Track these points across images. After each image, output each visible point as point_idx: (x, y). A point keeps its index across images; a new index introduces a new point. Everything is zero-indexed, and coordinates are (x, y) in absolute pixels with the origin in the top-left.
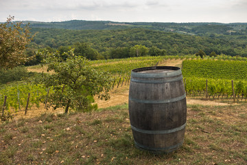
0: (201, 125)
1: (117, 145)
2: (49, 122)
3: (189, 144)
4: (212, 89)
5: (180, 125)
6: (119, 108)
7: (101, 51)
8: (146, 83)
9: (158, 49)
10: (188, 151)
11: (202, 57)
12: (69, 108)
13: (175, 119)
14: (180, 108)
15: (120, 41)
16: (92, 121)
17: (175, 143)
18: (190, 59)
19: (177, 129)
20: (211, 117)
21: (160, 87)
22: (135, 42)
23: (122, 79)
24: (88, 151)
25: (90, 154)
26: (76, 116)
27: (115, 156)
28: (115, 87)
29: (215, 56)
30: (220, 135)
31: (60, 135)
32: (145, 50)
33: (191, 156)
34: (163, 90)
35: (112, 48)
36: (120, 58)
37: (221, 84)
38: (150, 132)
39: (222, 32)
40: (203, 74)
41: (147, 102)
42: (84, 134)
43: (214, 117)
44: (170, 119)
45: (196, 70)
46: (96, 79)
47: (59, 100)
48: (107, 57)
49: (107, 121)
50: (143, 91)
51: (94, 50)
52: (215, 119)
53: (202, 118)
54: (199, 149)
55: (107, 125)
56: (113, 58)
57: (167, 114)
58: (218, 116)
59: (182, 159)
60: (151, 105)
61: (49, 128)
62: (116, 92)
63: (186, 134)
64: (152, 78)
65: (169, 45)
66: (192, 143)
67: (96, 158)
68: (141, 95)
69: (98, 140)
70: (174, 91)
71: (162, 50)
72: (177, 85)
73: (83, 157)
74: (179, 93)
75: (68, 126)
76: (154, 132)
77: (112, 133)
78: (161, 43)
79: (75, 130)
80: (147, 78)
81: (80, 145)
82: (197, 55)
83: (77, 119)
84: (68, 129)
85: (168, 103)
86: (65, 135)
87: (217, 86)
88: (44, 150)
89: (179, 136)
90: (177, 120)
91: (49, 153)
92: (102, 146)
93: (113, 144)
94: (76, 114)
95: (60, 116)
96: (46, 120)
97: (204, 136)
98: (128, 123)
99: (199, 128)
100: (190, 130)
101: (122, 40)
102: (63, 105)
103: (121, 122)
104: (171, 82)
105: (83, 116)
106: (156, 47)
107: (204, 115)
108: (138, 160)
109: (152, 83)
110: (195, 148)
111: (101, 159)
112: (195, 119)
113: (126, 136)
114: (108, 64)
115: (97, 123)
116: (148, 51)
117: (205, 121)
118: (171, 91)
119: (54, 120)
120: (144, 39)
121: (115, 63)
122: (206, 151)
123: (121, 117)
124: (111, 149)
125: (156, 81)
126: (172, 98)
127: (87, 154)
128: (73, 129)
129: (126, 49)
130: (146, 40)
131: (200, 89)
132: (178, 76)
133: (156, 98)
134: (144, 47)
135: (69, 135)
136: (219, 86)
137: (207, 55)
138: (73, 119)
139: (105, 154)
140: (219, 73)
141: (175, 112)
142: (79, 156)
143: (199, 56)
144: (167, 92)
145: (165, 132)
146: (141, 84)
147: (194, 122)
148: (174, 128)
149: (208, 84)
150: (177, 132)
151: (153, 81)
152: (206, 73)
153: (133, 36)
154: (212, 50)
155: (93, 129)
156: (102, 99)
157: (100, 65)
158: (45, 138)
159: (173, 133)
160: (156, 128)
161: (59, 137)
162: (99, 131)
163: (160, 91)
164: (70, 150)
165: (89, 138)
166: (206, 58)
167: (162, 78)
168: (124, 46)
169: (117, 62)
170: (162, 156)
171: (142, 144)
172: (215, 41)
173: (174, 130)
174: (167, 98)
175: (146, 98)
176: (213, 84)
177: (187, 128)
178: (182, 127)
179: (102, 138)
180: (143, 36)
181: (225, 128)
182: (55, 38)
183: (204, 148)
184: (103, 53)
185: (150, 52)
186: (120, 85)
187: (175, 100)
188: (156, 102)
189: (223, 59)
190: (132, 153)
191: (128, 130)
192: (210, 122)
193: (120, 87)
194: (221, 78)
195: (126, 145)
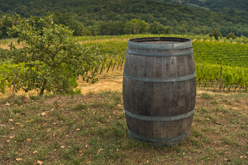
0: (212, 115)
1: (106, 134)
2: (19, 104)
3: (196, 136)
4: (227, 78)
5: (186, 112)
6: (109, 92)
7: (88, 25)
8: (147, 56)
9: (162, 25)
10: (195, 144)
11: (217, 39)
12: (45, 90)
13: (181, 103)
14: (188, 89)
15: (113, 13)
16: (74, 106)
17: (180, 134)
18: (202, 40)
19: (183, 116)
20: (226, 107)
21: (165, 61)
22: (132, 14)
23: (114, 62)
24: (69, 141)
25: (71, 144)
26: (54, 99)
27: (103, 147)
28: (104, 72)
29: (234, 38)
30: (236, 128)
31: (32, 120)
32: (145, 25)
33: (199, 151)
34: (167, 65)
35: (102, 22)
36: (112, 34)
37: (240, 73)
38: (148, 118)
39: (244, 8)
40: (217, 59)
41: (147, 80)
42: (64, 121)
43: (230, 107)
44: (175, 103)
45: (208, 54)
46: (80, 55)
47: (32, 80)
48: (96, 33)
49: (93, 106)
50: (142, 66)
51: (78, 22)
52: (231, 109)
53: (215, 108)
54: (209, 143)
55: (94, 111)
56: (103, 34)
57: (171, 97)
58: (234, 106)
59: (187, 153)
60: (151, 84)
61: (19, 112)
62: (105, 77)
63: (193, 124)
64: (154, 50)
65: (176, 22)
66: (201, 135)
67: (78, 149)
68: (139, 71)
69: (82, 128)
70: (181, 67)
71: (166, 27)
72: (186, 60)
73: (63, 147)
74: (188, 71)
75: (44, 111)
76: (154, 119)
77: (100, 120)
78: (165, 19)
79: (52, 115)
80: (148, 50)
81: (58, 133)
82: (211, 36)
83: (56, 103)
84: (43, 114)
85: (173, 82)
86: (39, 121)
87: (234, 74)
88: (11, 137)
89: (185, 125)
90: (184, 104)
91: (18, 141)
92: (86, 135)
93: (100, 134)
94: (53, 96)
95: (33, 98)
96: (16, 102)
97: (216, 128)
98: (120, 110)
99: (210, 118)
100: (199, 121)
101: (115, 12)
102: (37, 86)
103: (111, 108)
104: (178, 56)
105: (63, 100)
106: (158, 23)
107: (217, 103)
108: (131, 153)
109: (154, 56)
110: (204, 141)
111: (85, 151)
112: (205, 108)
113: (118, 124)
114: (96, 41)
115: (80, 108)
116: (148, 28)
117: (217, 111)
118: (178, 67)
119: (25, 102)
120: (144, 12)
121: (105, 41)
122: (217, 145)
123: (112, 102)
124: (98, 138)
125: (160, 54)
126: (179, 76)
127: (67, 144)
128: (50, 115)
129: (120, 24)
130: (146, 13)
131: (212, 78)
132: (187, 49)
133: (158, 75)
134: (143, 21)
135: (45, 122)
136: (236, 75)
137: (224, 36)
138: (50, 102)
139: (90, 144)
140: (237, 60)
141: (181, 94)
142: (57, 146)
143: (213, 37)
144: (173, 68)
145: (168, 119)
146: (140, 57)
147: (204, 111)
148: (179, 114)
149: (223, 72)
150: (182, 120)
151: (156, 53)
152: (220, 59)
153: (130, 7)
154: (230, 31)
155: (76, 115)
156: (87, 81)
157: (86, 42)
158: (13, 124)
159: (177, 121)
160: (157, 113)
161: (32, 123)
162: (83, 118)
163: (164, 66)
164: (45, 139)
165: (70, 125)
166: (222, 40)
167: (167, 50)
168: (117, 19)
169: (108, 40)
170: (162, 149)
171: (138, 134)
172: (235, 19)
173: (178, 117)
174: (172, 76)
175: (145, 75)
176: (230, 72)
177: (195, 118)
178: (189, 114)
179: (87, 127)
180: (143, 7)
181: (243, 120)
182: (28, 5)
183: (215, 142)
184: (90, 27)
185: (150, 29)
186: (111, 69)
187: (182, 79)
188: (157, 80)
189: (243, 42)
190: (124, 144)
191: (120, 118)
192: (225, 112)
193: (110, 72)
194: (240, 66)
195: (117, 135)
